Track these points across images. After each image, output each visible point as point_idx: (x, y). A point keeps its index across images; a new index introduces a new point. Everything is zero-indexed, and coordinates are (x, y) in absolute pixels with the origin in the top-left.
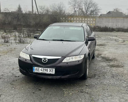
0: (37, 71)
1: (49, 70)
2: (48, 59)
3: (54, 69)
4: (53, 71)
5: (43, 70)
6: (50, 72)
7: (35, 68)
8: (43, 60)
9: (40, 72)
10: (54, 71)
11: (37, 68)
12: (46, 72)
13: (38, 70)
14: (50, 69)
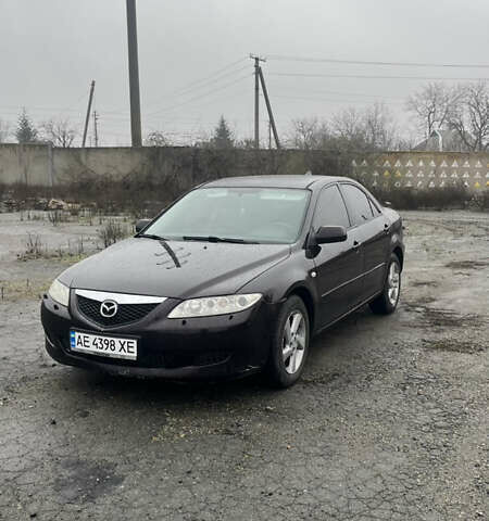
0: (84, 348)
1: (118, 346)
2: (119, 306)
3: (135, 342)
4: (131, 350)
5: (99, 345)
6: (122, 352)
7: (77, 334)
8: (104, 309)
9: (93, 349)
10: (135, 350)
11: (82, 335)
12: (109, 351)
13: (87, 343)
14: (122, 341)
